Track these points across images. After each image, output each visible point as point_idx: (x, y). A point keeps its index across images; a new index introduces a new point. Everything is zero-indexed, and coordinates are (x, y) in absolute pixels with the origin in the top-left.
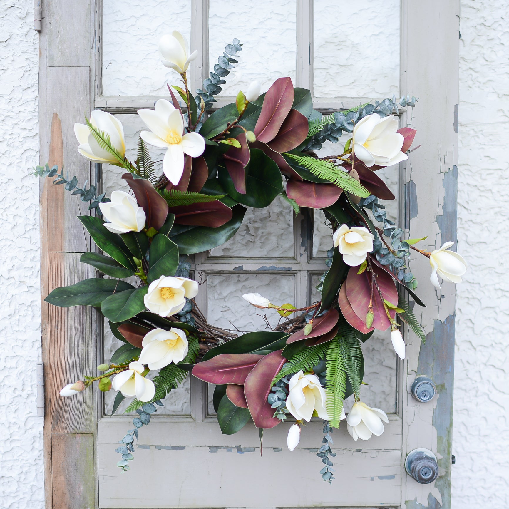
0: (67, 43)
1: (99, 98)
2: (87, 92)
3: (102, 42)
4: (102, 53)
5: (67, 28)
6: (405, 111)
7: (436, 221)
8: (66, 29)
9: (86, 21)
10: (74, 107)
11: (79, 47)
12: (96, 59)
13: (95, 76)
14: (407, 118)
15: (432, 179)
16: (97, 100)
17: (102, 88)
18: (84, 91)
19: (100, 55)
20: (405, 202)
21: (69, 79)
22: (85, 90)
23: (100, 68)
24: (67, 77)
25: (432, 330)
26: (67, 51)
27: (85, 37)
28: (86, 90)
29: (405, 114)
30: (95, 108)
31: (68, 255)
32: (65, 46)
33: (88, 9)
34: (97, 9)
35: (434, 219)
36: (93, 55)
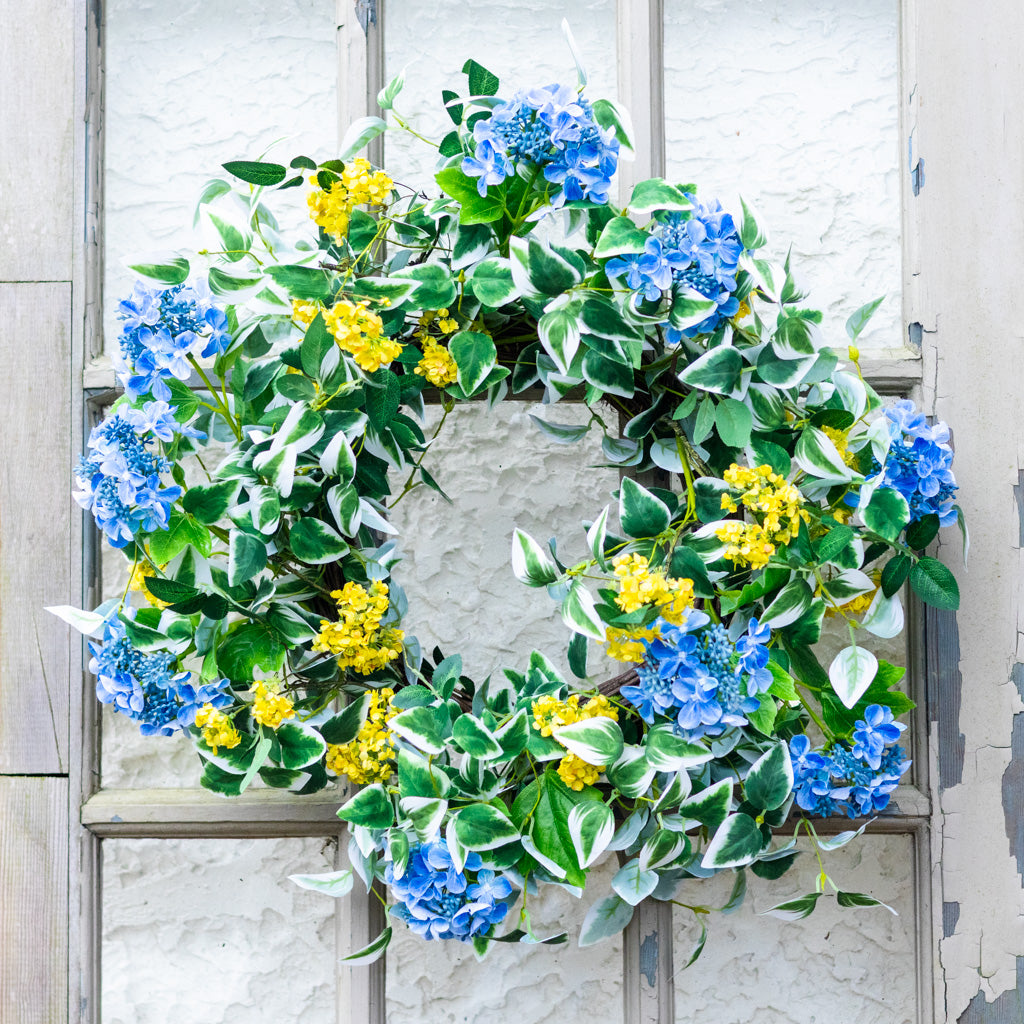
0: (12, 221)
1: (95, 362)
2: (64, 348)
3: (103, 218)
4: (102, 246)
5: (13, 183)
6: (918, 381)
7: (1013, 678)
8: (10, 185)
9: (61, 164)
10: (30, 389)
11: (43, 231)
12: (86, 262)
13: (86, 304)
14: (922, 399)
15: (997, 564)
16: (89, 368)
17: (103, 336)
18: (56, 345)
19: (99, 252)
20: (923, 628)
21: (18, 315)
22: (60, 344)
23: (99, 287)
24: (13, 311)
25: (1012, 985)
26: (11, 241)
27: (59, 205)
28: (63, 342)
29: (917, 388)
30: (85, 390)
31: (9, 784)
32: (6, 228)
33: (68, 131)
34: (91, 132)
35: (1006, 674)
36: (81, 250)
